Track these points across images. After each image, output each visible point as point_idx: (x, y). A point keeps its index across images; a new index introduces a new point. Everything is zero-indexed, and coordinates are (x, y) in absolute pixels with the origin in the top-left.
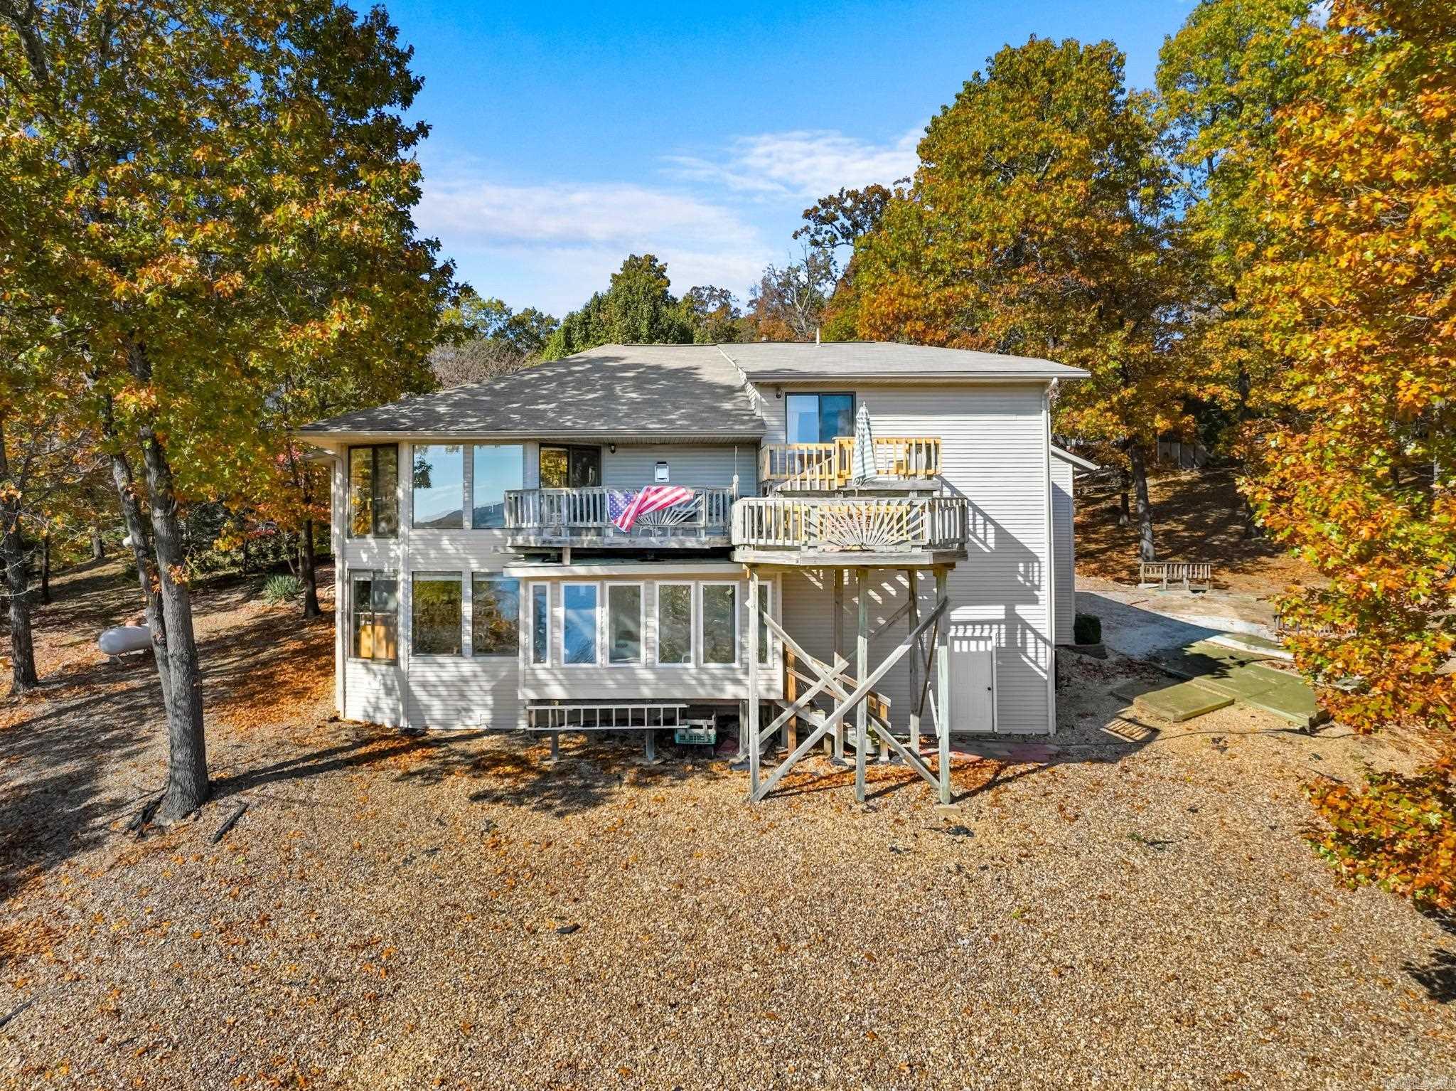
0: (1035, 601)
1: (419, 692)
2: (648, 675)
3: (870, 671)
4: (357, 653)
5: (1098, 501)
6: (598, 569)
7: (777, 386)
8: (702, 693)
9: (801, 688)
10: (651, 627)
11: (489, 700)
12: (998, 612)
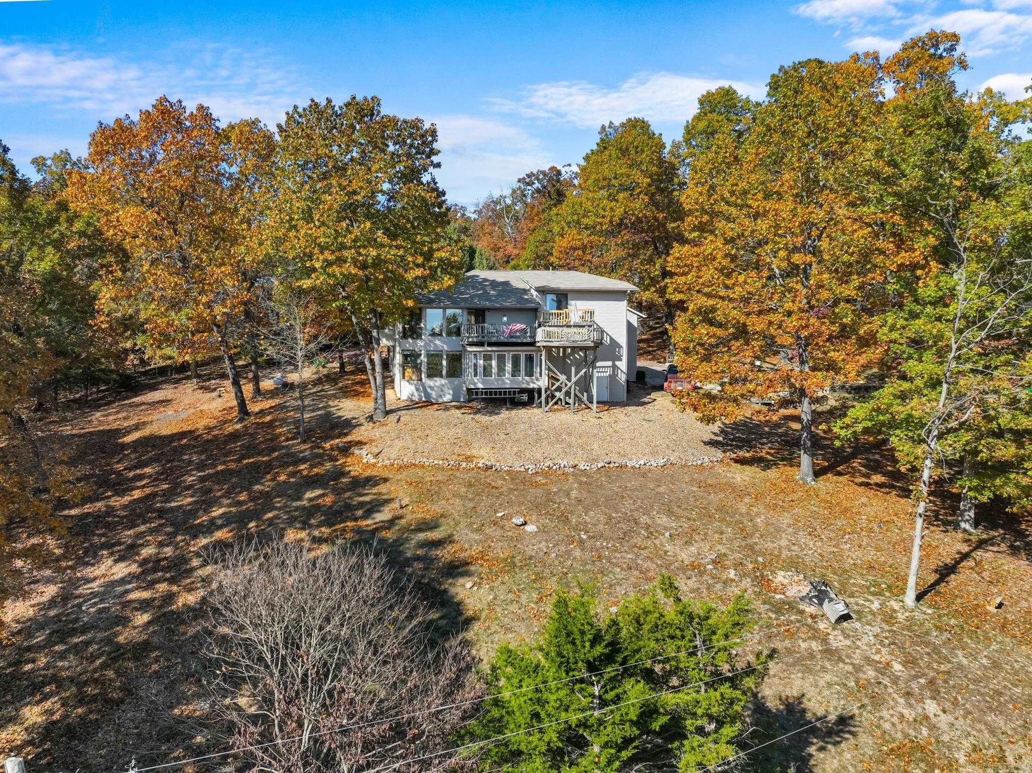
0: (621, 360)
1: (429, 390)
2: (508, 381)
3: (576, 375)
4: (404, 377)
5: (656, 328)
6: (494, 349)
7: (544, 291)
8: (524, 386)
9: (553, 384)
10: (509, 367)
11: (451, 392)
12: (610, 363)
